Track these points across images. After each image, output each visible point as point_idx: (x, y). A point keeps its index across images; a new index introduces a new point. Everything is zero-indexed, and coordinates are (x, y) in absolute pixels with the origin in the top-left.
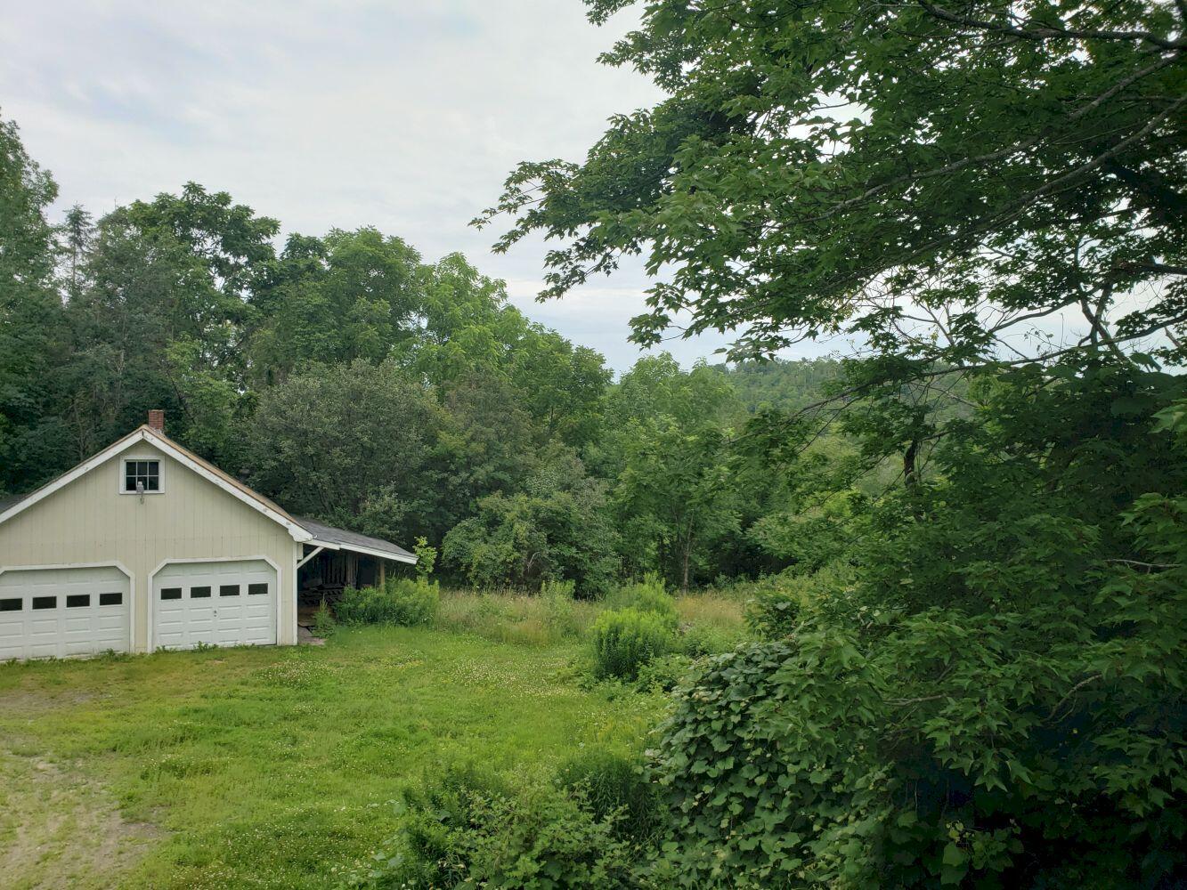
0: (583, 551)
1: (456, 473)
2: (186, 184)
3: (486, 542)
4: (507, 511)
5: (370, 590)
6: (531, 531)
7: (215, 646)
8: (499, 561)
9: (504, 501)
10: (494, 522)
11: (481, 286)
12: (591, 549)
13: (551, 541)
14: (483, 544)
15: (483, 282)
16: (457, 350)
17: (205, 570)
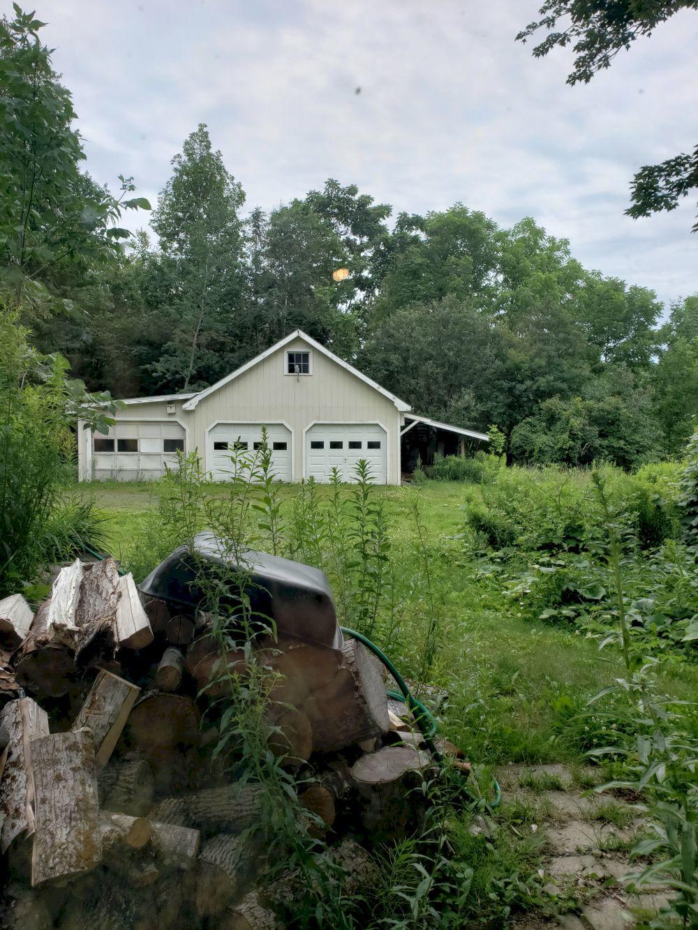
0: (630, 444)
1: (522, 382)
2: (327, 180)
3: (546, 434)
4: (565, 410)
5: (453, 457)
6: (584, 425)
7: (346, 483)
8: (556, 448)
9: (562, 403)
10: (552, 419)
11: (548, 245)
12: (638, 443)
13: (602, 435)
14: (543, 435)
15: (550, 241)
16: (526, 292)
17: (340, 429)
